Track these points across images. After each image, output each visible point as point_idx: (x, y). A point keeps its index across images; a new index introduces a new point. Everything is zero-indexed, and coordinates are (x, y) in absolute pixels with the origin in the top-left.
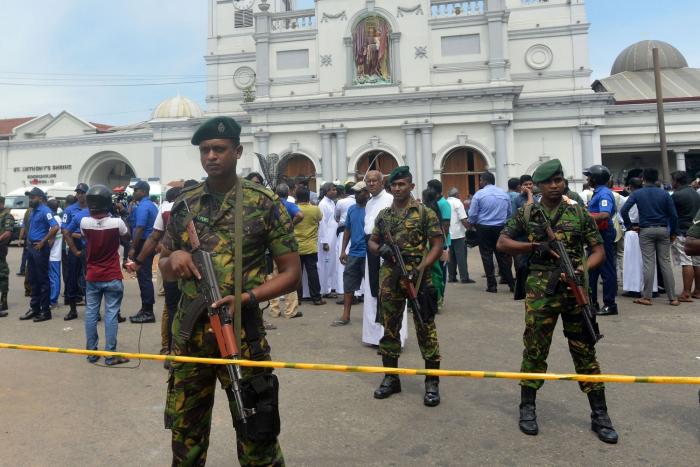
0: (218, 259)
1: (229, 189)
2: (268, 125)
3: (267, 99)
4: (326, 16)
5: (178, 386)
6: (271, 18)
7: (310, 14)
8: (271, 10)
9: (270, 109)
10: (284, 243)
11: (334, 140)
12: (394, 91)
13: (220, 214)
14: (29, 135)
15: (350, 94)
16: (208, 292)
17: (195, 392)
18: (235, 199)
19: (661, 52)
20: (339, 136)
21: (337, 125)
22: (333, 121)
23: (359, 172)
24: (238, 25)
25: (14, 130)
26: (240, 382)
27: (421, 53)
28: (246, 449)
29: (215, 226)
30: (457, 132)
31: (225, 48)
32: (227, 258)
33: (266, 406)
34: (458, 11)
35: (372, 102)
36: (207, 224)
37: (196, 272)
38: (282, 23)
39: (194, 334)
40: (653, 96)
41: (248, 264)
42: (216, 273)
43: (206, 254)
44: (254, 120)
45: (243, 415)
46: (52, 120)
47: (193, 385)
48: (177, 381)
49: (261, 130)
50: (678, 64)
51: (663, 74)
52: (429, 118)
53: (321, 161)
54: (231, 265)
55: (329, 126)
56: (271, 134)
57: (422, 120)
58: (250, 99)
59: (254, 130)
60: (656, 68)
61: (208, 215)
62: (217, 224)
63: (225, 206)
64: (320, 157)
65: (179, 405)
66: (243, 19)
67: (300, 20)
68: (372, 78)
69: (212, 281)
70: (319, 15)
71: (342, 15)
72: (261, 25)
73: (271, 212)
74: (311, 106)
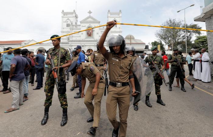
0: (54, 61)
1: (58, 48)
2: (72, 44)
3: (72, 40)
4: (82, 26)
5: (47, 84)
6: (73, 26)
7: (80, 26)
8: (73, 24)
9: (72, 41)
10: (68, 58)
12: (93, 39)
13: (56, 52)
14: (25, 44)
15: (86, 39)
16: (52, 67)
17: (50, 85)
18: (59, 50)
19: (131, 36)
24: (67, 26)
25: (22, 43)
26: (57, 82)
27: (98, 34)
28: (59, 95)
29: (55, 55)
31: (65, 30)
32: (56, 60)
33: (63, 87)
34: (103, 27)
35: (89, 41)
36: (53, 54)
37: (50, 63)
38: (75, 27)
39: (50, 75)
40: (130, 43)
41: (61, 62)
42: (54, 63)
43: (52, 60)
44: (69, 43)
45: (58, 88)
46: (30, 41)
47: (50, 84)
48: (47, 83)
50: (133, 38)
51: (131, 40)
54: (57, 62)
58: (69, 39)
59: (69, 45)
60: (130, 39)
61: (54, 53)
62: (55, 54)
63: (57, 51)
65: (47, 88)
66: (68, 25)
67: (78, 27)
68: (90, 37)
69: (53, 65)
70: (81, 26)
71: (85, 26)
72: (71, 27)
73: (66, 53)
74: (79, 41)
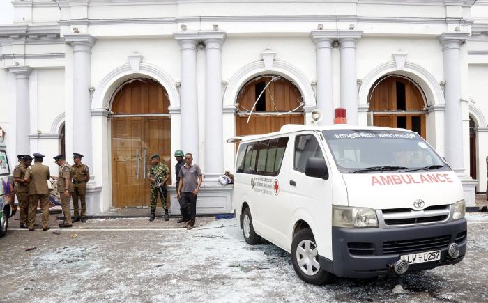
2: (89, 22)
11: (201, 53)
20: (210, 46)
21: (207, 27)
22: (200, 19)
23: (240, 108)
30: (393, 48)
49: (77, 32)
52: (355, 23)
53: (179, 86)
55: (193, 27)
56: (95, 40)
57: (344, 26)
64: (178, 80)
